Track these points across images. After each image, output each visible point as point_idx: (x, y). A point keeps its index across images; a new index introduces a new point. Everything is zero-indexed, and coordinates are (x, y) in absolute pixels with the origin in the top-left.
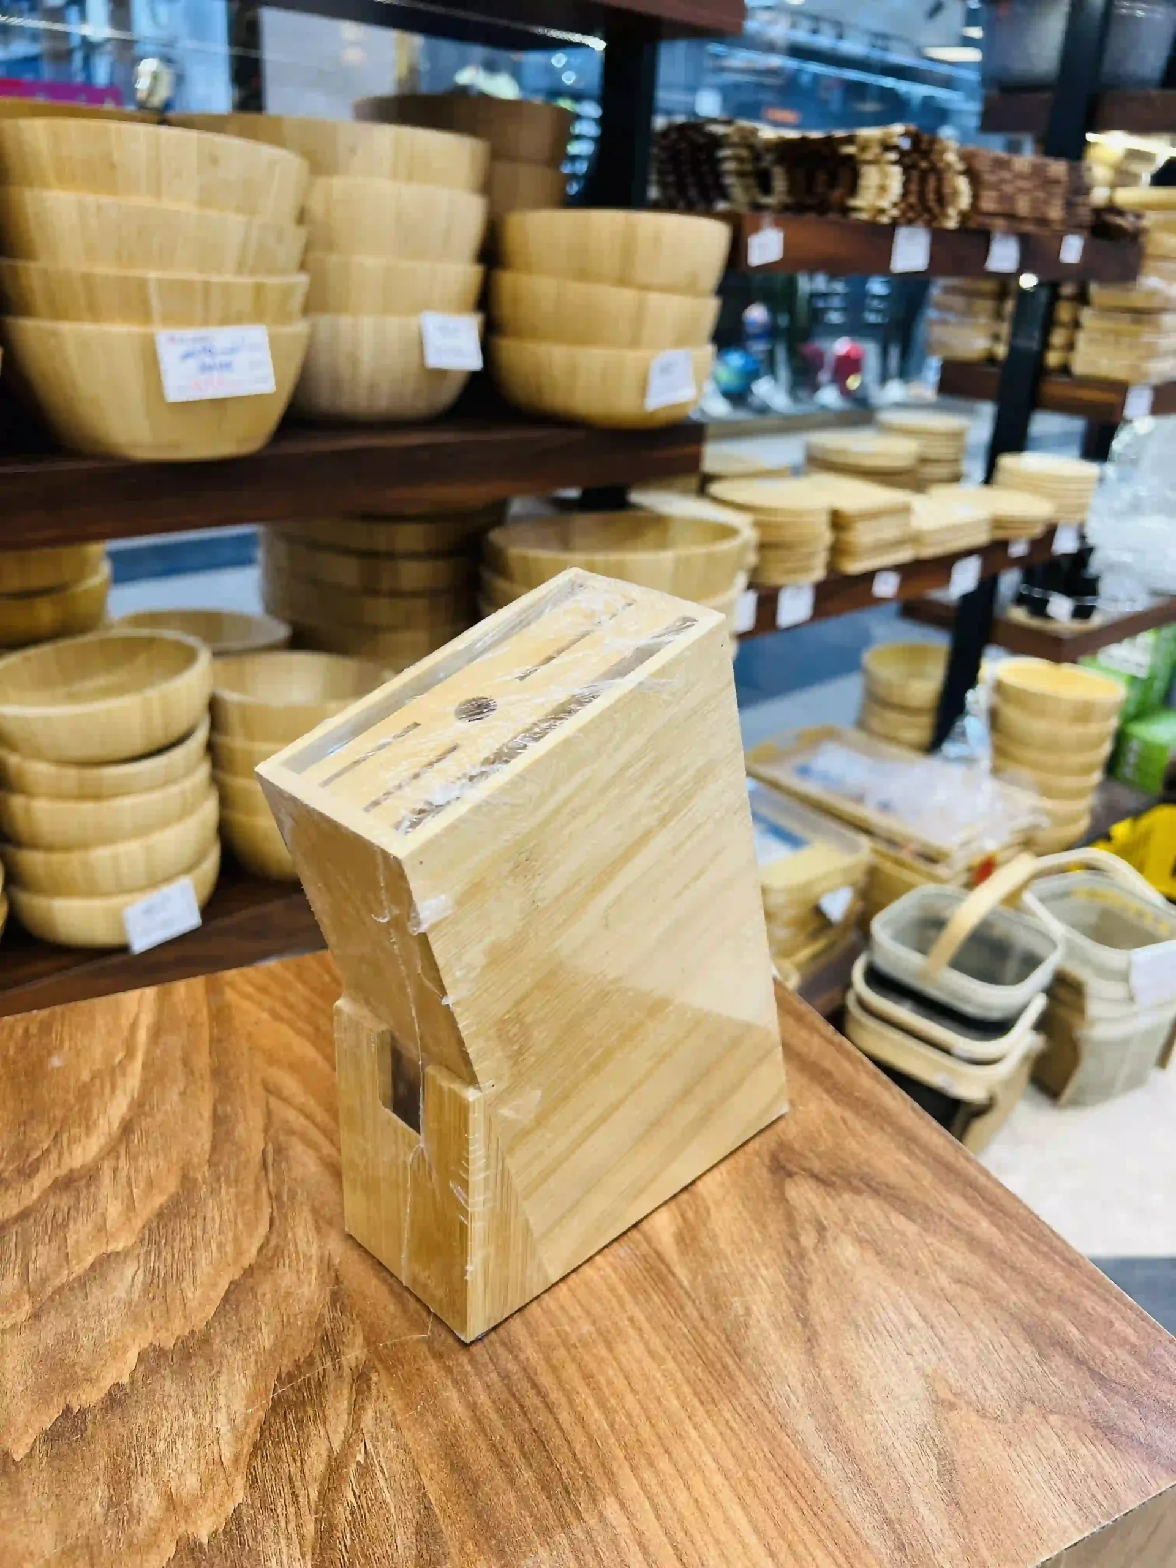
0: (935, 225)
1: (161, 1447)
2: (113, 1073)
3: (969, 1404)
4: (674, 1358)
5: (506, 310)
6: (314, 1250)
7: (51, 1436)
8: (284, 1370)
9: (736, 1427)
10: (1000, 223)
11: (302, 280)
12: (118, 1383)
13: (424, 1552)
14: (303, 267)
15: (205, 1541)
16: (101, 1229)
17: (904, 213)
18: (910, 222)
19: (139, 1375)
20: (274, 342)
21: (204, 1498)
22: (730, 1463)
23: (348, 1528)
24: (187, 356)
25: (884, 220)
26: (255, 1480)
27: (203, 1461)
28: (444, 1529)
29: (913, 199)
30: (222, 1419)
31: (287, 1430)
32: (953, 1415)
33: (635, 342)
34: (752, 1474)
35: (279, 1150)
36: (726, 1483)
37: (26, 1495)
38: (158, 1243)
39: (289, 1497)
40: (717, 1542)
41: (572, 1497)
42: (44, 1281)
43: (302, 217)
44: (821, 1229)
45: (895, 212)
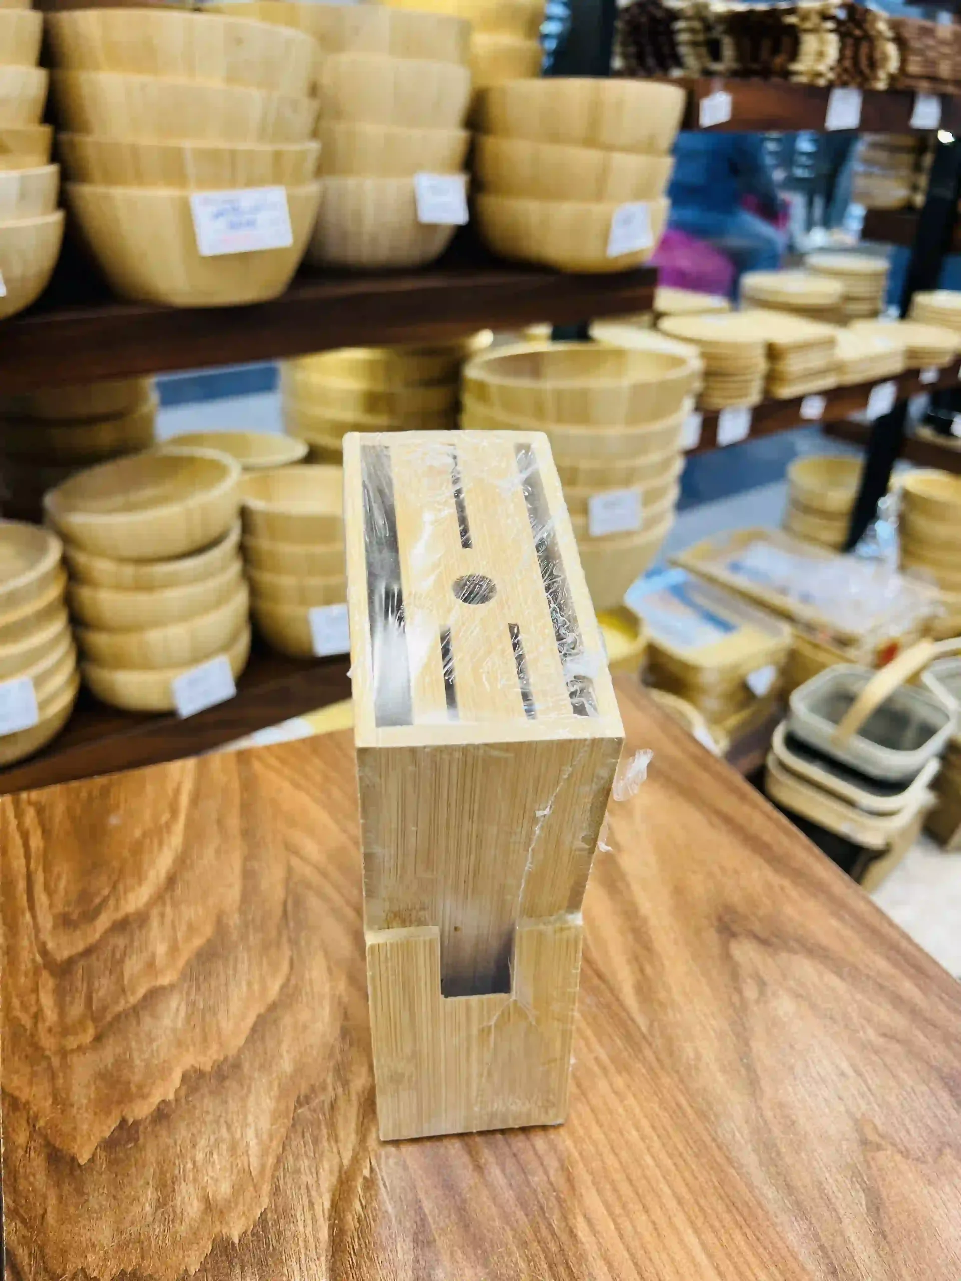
0: (867, 86)
1: (200, 1157)
2: (160, 832)
3: (894, 1145)
4: (634, 1095)
5: (489, 170)
6: (327, 989)
7: (109, 1145)
8: (303, 1093)
9: (688, 1158)
10: (925, 84)
11: (314, 146)
12: (163, 1101)
13: (421, 1258)
14: (315, 134)
15: (236, 1241)
16: (151, 965)
17: (839, 76)
18: (844, 84)
19: (183, 1093)
20: (291, 200)
21: (237, 1204)
22: (683, 1191)
23: (356, 1234)
24: (219, 215)
25: (822, 82)
26: (277, 1188)
27: (235, 1171)
28: (437, 1238)
29: (848, 63)
30: (250, 1133)
31: (305, 1147)
32: (881, 1155)
33: (599, 195)
34: (702, 1202)
35: (299, 902)
36: (679, 1208)
37: (88, 1194)
38: (197, 979)
39: (306, 1204)
40: (673, 1260)
41: (547, 1215)
42: (104, 1009)
43: (314, 90)
44: (762, 984)
45: (831, 75)
